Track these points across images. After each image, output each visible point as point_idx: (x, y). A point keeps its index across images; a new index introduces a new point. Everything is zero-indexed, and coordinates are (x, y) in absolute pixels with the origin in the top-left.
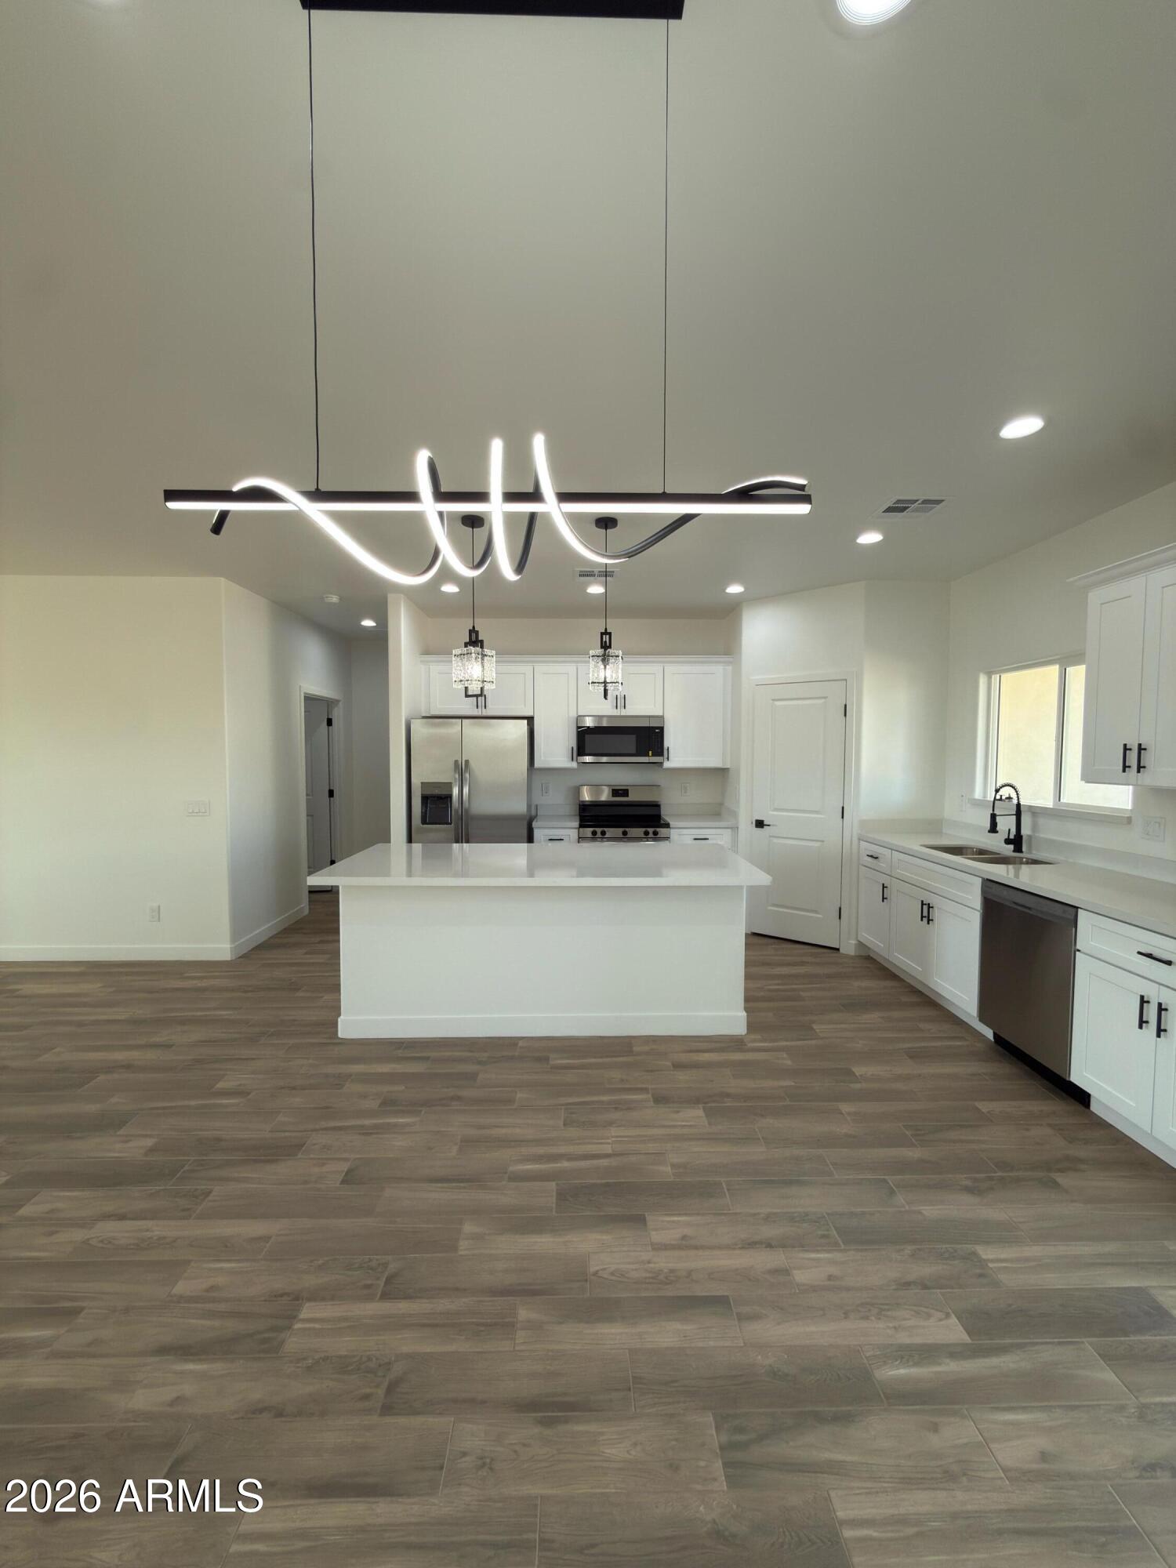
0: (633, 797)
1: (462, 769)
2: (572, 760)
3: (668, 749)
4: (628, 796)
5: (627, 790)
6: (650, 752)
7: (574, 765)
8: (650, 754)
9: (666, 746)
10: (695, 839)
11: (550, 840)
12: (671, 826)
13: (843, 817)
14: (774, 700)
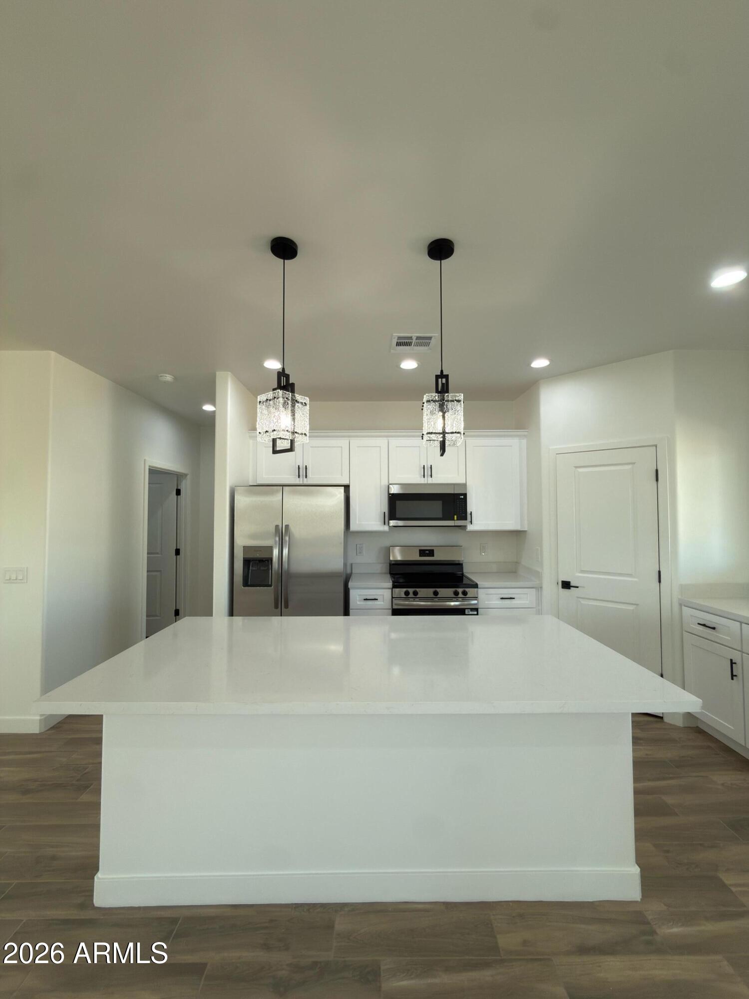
0: (438, 556)
1: (282, 533)
2: (385, 524)
3: (471, 514)
4: (433, 556)
6: (456, 516)
7: (386, 528)
8: (455, 519)
9: (469, 511)
10: (502, 598)
11: (366, 599)
12: (479, 586)
13: (660, 581)
14: (576, 467)
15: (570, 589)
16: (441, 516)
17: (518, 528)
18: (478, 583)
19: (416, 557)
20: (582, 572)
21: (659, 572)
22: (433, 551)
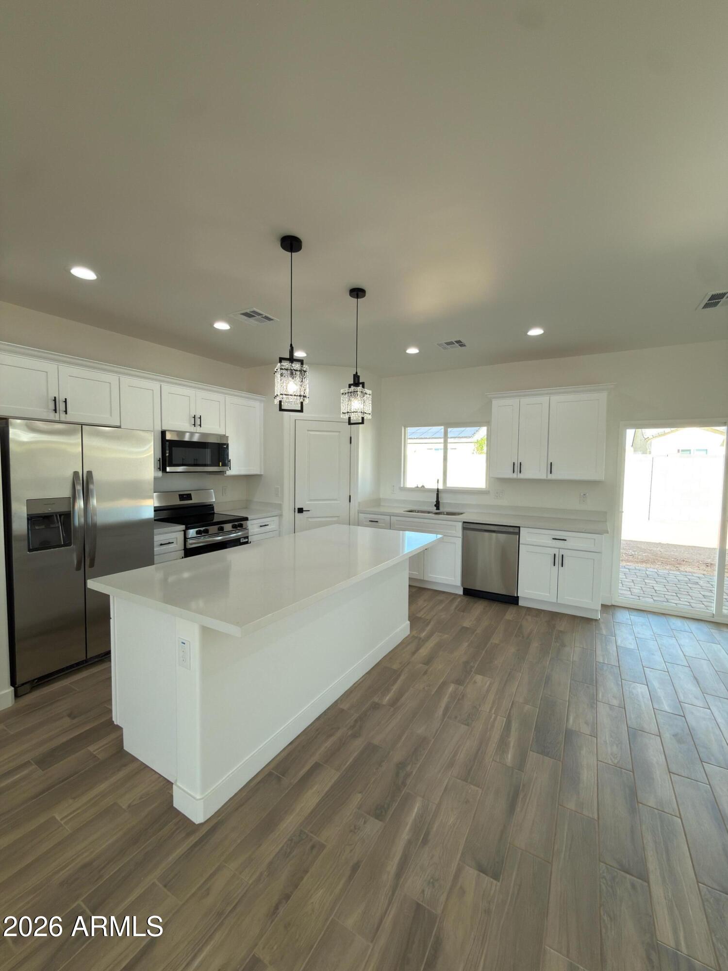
0: (195, 500)
1: (83, 481)
2: (159, 470)
3: (230, 461)
4: (191, 499)
5: (190, 494)
6: (221, 463)
7: (160, 474)
8: (221, 465)
9: (229, 458)
10: (261, 526)
11: (161, 545)
12: (249, 519)
13: (350, 501)
14: (308, 430)
15: (302, 512)
16: (209, 462)
17: (259, 473)
18: (248, 517)
19: (177, 502)
20: (311, 500)
21: (350, 496)
22: (190, 495)
